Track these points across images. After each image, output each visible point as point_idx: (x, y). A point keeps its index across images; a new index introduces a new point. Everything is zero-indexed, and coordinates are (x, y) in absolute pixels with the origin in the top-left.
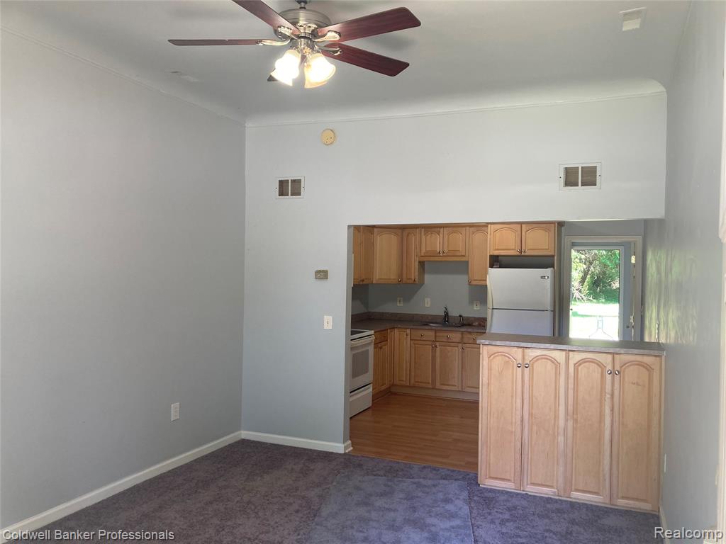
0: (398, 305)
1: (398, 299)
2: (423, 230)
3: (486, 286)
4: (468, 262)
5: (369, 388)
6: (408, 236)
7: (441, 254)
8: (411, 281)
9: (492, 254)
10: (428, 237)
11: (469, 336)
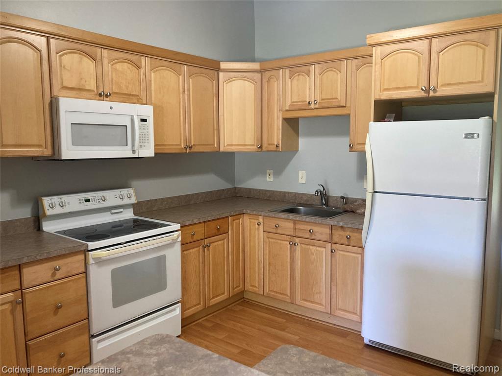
0: (268, 179)
1: (268, 171)
2: (287, 71)
3: (365, 152)
4: (349, 115)
5: (174, 309)
6: (268, 81)
7: (312, 106)
8: (273, 148)
9: (378, 98)
10: (295, 82)
11: (342, 233)
